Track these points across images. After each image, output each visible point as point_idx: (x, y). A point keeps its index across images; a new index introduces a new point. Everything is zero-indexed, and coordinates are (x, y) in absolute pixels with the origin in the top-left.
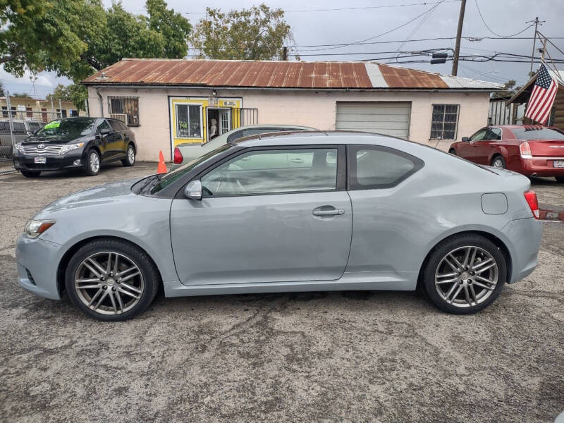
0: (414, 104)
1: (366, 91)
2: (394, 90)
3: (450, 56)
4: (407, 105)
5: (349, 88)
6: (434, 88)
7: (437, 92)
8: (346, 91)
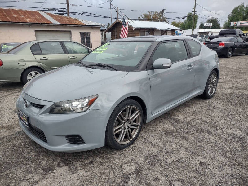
0: (72, 32)
1: (50, 25)
2: (64, 25)
3: (66, 12)
4: (69, 33)
5: (41, 23)
6: (80, 25)
7: (82, 27)
8: (40, 25)
